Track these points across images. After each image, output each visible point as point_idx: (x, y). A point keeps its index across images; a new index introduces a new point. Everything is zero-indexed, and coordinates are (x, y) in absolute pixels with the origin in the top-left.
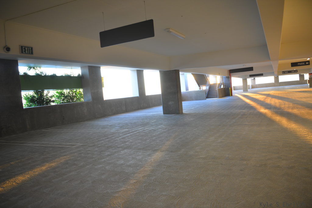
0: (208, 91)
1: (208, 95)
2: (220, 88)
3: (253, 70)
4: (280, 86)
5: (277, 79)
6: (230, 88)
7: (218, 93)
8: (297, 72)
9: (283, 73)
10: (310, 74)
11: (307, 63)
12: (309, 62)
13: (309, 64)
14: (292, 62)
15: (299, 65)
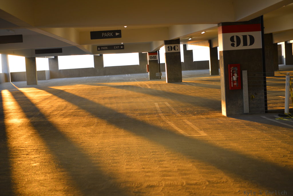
3: (22, 42)
4: (105, 75)
5: (99, 61)
8: (123, 48)
9: (98, 50)
10: (150, 54)
11: (117, 34)
12: (119, 31)
13: (120, 36)
14: (93, 31)
15: (104, 36)
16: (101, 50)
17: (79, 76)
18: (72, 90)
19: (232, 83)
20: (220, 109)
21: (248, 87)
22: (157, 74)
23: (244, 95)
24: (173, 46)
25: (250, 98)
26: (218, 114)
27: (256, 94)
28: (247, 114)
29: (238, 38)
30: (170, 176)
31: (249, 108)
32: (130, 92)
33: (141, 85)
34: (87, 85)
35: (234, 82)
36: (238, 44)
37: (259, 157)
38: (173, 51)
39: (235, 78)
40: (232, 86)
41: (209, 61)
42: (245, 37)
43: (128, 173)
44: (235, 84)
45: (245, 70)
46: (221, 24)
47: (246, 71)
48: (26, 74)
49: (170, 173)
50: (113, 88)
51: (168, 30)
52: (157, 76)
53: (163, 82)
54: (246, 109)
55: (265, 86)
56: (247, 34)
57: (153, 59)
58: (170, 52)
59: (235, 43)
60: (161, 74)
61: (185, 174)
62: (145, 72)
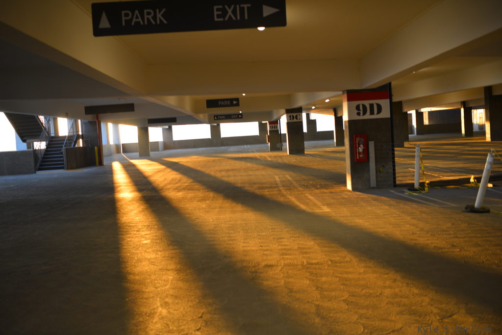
0: (43, 154)
1: (42, 162)
2: (72, 146)
3: (134, 111)
4: (222, 146)
5: (215, 131)
6: (96, 148)
7: (65, 159)
8: (242, 118)
9: (215, 119)
10: (270, 123)
11: (235, 102)
12: (237, 100)
13: (238, 105)
14: (209, 99)
15: (220, 104)
16: (218, 119)
17: (195, 147)
18: (187, 162)
19: (358, 155)
20: (344, 183)
21: (376, 159)
22: (278, 145)
23: (371, 168)
24: (295, 115)
25: (378, 171)
26: (343, 188)
27: (383, 166)
28: (373, 188)
29: (364, 106)
30: (289, 255)
31: (377, 181)
32: (249, 165)
33: (260, 157)
34: (202, 157)
35: (360, 153)
36: (364, 113)
37: (386, 235)
38: (295, 120)
39: (361, 149)
40: (358, 158)
41: (333, 131)
42: (372, 106)
43: (245, 251)
44: (361, 156)
45: (372, 140)
46: (346, 92)
47: (373, 142)
48: (138, 144)
49: (289, 252)
50: (230, 160)
51: (289, 98)
52: (278, 146)
53: (285, 154)
54: (373, 182)
55: (394, 158)
56: (374, 102)
57: (274, 129)
58: (292, 121)
59: (361, 112)
60: (282, 145)
61: (306, 253)
62: (264, 142)
